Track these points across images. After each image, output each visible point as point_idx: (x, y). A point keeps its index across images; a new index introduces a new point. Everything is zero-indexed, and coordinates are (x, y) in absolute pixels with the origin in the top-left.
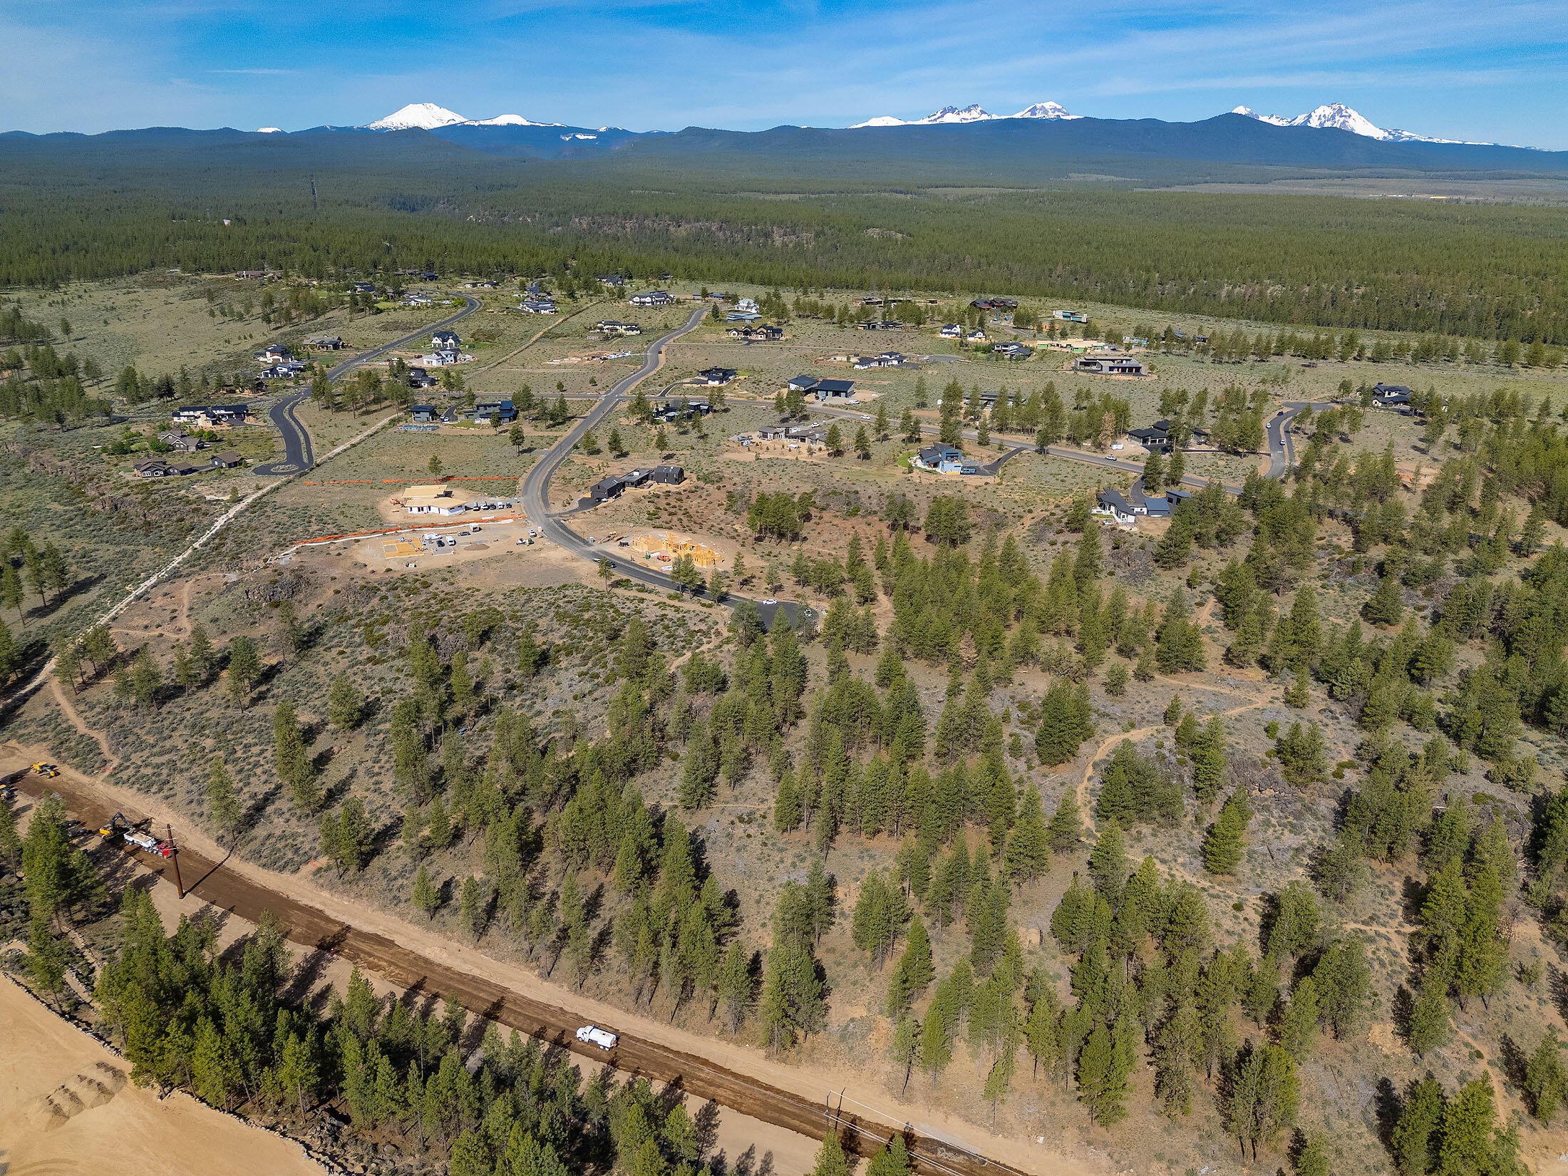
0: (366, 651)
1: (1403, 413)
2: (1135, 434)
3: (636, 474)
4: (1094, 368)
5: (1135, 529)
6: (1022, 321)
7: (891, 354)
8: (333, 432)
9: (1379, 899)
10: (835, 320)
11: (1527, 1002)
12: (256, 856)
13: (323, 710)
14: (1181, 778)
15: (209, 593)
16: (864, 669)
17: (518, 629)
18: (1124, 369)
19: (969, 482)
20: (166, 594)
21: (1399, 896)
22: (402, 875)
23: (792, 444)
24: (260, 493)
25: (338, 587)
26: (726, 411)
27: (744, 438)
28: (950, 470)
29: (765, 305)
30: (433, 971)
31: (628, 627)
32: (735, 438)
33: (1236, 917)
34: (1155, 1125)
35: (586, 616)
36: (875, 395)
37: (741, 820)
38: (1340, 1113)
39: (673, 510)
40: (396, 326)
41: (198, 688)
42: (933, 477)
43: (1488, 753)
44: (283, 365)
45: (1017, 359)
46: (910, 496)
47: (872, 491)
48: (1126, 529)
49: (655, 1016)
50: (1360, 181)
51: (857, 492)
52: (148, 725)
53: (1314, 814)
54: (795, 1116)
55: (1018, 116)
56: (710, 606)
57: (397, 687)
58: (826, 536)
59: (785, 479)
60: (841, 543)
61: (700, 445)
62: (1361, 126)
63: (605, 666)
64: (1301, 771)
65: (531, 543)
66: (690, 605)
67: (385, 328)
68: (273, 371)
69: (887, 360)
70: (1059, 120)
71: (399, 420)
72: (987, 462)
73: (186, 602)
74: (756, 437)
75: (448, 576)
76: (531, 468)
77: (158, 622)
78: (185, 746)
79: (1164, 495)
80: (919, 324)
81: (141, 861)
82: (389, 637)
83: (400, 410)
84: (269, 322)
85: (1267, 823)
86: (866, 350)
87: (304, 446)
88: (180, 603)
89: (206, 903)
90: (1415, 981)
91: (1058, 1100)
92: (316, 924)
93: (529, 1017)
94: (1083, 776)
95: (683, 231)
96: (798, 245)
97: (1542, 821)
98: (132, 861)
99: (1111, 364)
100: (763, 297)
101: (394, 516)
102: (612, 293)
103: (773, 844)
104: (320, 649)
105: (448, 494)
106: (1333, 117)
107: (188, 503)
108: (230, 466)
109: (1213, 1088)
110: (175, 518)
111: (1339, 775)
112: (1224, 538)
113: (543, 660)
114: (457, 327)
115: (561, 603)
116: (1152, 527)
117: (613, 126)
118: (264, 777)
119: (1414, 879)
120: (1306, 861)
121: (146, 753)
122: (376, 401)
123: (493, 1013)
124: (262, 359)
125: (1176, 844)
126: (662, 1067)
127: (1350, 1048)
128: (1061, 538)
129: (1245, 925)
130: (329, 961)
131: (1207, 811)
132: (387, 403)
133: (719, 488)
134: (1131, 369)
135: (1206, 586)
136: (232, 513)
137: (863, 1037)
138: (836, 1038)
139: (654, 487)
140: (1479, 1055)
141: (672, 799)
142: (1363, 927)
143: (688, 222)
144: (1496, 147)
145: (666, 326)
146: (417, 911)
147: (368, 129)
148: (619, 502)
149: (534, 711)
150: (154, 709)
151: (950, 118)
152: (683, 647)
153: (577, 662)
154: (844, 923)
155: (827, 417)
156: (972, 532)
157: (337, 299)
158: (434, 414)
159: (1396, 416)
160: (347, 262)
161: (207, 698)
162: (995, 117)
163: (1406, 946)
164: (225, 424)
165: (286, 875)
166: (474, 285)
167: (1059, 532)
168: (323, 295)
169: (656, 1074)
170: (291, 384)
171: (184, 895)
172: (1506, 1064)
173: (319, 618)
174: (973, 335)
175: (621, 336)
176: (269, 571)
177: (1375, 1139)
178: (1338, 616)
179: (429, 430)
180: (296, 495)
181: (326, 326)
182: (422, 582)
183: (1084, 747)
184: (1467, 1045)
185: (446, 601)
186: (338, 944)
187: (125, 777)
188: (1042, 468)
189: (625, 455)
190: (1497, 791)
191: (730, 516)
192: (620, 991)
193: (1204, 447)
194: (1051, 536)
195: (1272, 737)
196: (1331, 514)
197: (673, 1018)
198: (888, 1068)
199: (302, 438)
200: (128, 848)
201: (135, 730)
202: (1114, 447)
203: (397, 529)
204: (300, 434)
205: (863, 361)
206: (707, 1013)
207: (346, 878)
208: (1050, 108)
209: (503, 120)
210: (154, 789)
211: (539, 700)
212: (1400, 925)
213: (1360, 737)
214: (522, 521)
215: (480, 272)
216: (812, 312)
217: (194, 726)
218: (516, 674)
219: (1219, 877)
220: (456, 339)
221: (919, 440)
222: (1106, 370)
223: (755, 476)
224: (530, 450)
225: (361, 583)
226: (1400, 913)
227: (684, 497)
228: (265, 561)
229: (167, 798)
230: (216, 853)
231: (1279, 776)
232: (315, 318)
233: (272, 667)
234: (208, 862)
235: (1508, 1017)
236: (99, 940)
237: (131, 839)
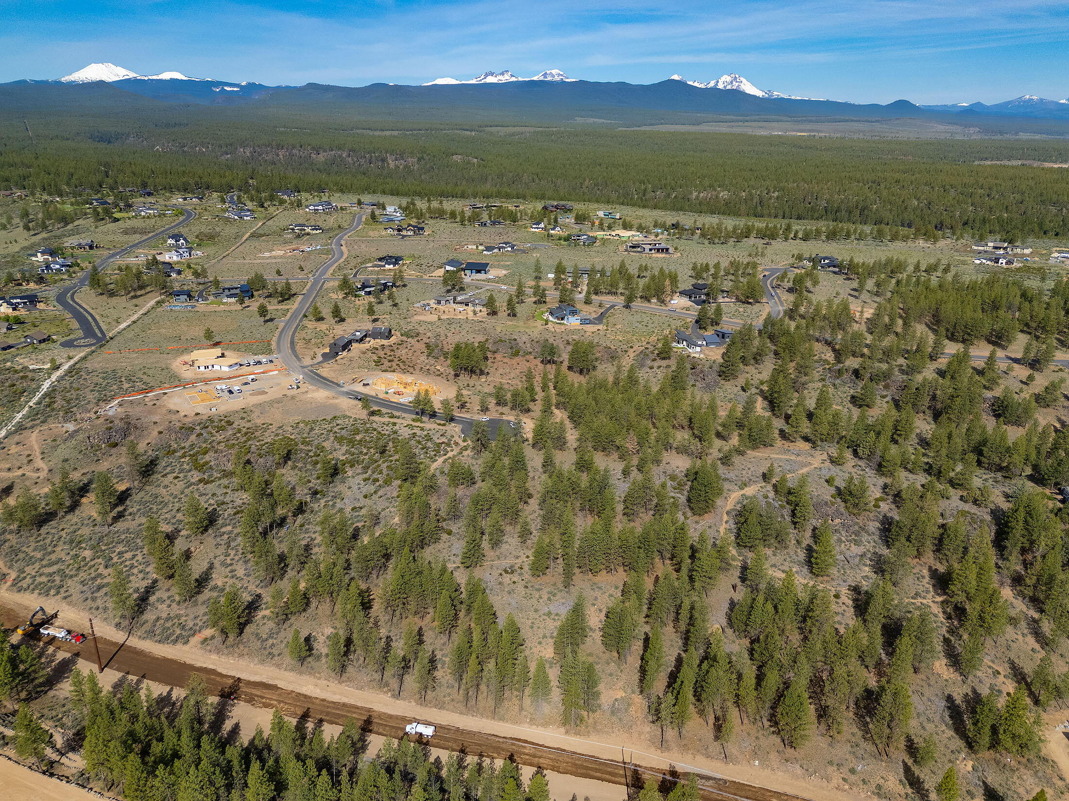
0: (196, 476)
1: (835, 273)
2: (683, 293)
3: (358, 333)
4: (639, 249)
5: (702, 356)
6: (580, 219)
7: (506, 243)
8: (114, 314)
9: (917, 582)
10: (458, 220)
11: (1016, 636)
12: (150, 634)
13: (174, 521)
14: (782, 516)
15: (55, 440)
16: (566, 460)
17: (310, 451)
18: (658, 250)
19: (587, 330)
20: (18, 443)
21: (927, 579)
22: (270, 636)
23: (461, 308)
24: (72, 362)
25: (160, 429)
26: (405, 286)
27: (424, 305)
28: (573, 322)
29: (407, 210)
30: (313, 703)
31: (391, 444)
32: (418, 305)
33: (837, 603)
34: (822, 743)
35: (358, 438)
36: (504, 272)
37: (506, 572)
38: (928, 720)
39: (390, 358)
40: (134, 230)
41: (66, 512)
42: (563, 328)
43: (959, 485)
44: (56, 263)
45: (588, 245)
46: (551, 341)
47: (525, 338)
48: (697, 356)
49: (482, 715)
50: (753, 124)
51: (515, 340)
52: (33, 545)
53: (867, 532)
54: (597, 770)
55: (535, 78)
56: (444, 425)
57: (228, 499)
58: (501, 371)
59: (464, 333)
60: (513, 375)
61: (394, 310)
62: (749, 89)
63: (381, 473)
64: (856, 505)
65: (298, 387)
66: (430, 425)
67: (126, 232)
68: (48, 267)
69: (504, 248)
70: (563, 82)
71: (163, 301)
72: (594, 316)
73: (36, 447)
74: (432, 302)
75: (245, 415)
76: (277, 334)
77: (19, 464)
78: (68, 558)
79: (713, 332)
80: (515, 222)
81: (59, 648)
82: (212, 463)
83: (161, 294)
84: (28, 229)
85: (840, 541)
86: (489, 242)
87: (93, 324)
88: (31, 448)
89: (121, 674)
90: (951, 631)
91: (760, 735)
92: (213, 680)
93: (393, 727)
94: (721, 520)
95: (322, 157)
96: (406, 167)
97: (1002, 524)
98: (51, 649)
99: (650, 247)
100: (404, 204)
101: (187, 374)
102: (292, 204)
103: (532, 587)
104: (156, 476)
105: (223, 356)
106: (732, 82)
107: (16, 372)
108: (40, 342)
109: (851, 714)
110: (7, 384)
111: (877, 506)
112: (757, 358)
113: (334, 472)
114: (183, 231)
115: (336, 429)
116: (711, 353)
117: (252, 81)
118: (141, 576)
119: (934, 568)
120: (868, 562)
121: (37, 566)
122: (141, 287)
123: (367, 727)
124: (34, 259)
125: (789, 559)
126: (498, 749)
127: (924, 678)
128: (656, 364)
129: (844, 607)
130: (233, 705)
131: (803, 536)
132: (149, 289)
133: (418, 341)
134: (663, 250)
135: (754, 390)
136: (54, 377)
137: (626, 710)
138: (608, 713)
139: (372, 343)
140: (999, 673)
141: (454, 562)
142: (913, 601)
143: (325, 151)
144: (828, 101)
145: (339, 226)
146: (288, 660)
147: (60, 82)
148: (351, 354)
149: (337, 509)
150: (34, 531)
151: (490, 80)
152: (435, 455)
153: (360, 471)
154: (593, 635)
155: (477, 288)
156: (597, 364)
157: (81, 212)
158: (190, 297)
159: (832, 275)
160: (77, 182)
161: (75, 520)
162: (520, 79)
163: (940, 610)
164: (22, 310)
165: (179, 646)
166: (185, 199)
167: (654, 360)
168: (68, 208)
169: (495, 755)
170: (65, 277)
171: (103, 669)
172: (1015, 676)
173: (150, 452)
174: (553, 229)
175: (308, 234)
176: (102, 420)
177: (950, 733)
178: (837, 404)
179: (189, 308)
180: (103, 361)
181: (77, 232)
182: (224, 422)
183: (719, 502)
184: (990, 667)
185: (249, 434)
186: (235, 692)
187: (25, 586)
188: (630, 318)
189: (342, 320)
190: (968, 507)
191: (432, 361)
192: (453, 700)
193: (727, 300)
194: (649, 363)
195: (832, 485)
196: (818, 340)
197: (495, 714)
198: (648, 729)
199: (89, 318)
200: (45, 639)
201: (24, 549)
202: (672, 302)
203: (193, 383)
204: (87, 315)
205: (488, 249)
206: (517, 708)
207: (228, 643)
208: (555, 74)
209: (166, 76)
210: (52, 592)
211: (338, 501)
212: (933, 597)
213: (881, 481)
214: (286, 371)
215: (185, 189)
216: (440, 214)
217: (72, 542)
218: (315, 484)
219: (820, 578)
220: (185, 239)
221: (545, 302)
222: (647, 251)
223: (442, 331)
224: (271, 320)
225: (178, 425)
226: (931, 589)
227: (395, 348)
228: (96, 412)
229: (65, 598)
230: (119, 637)
231: (842, 510)
232: (65, 226)
233: (123, 492)
234: (115, 644)
235: (1008, 648)
236: (46, 711)
237: (46, 632)
